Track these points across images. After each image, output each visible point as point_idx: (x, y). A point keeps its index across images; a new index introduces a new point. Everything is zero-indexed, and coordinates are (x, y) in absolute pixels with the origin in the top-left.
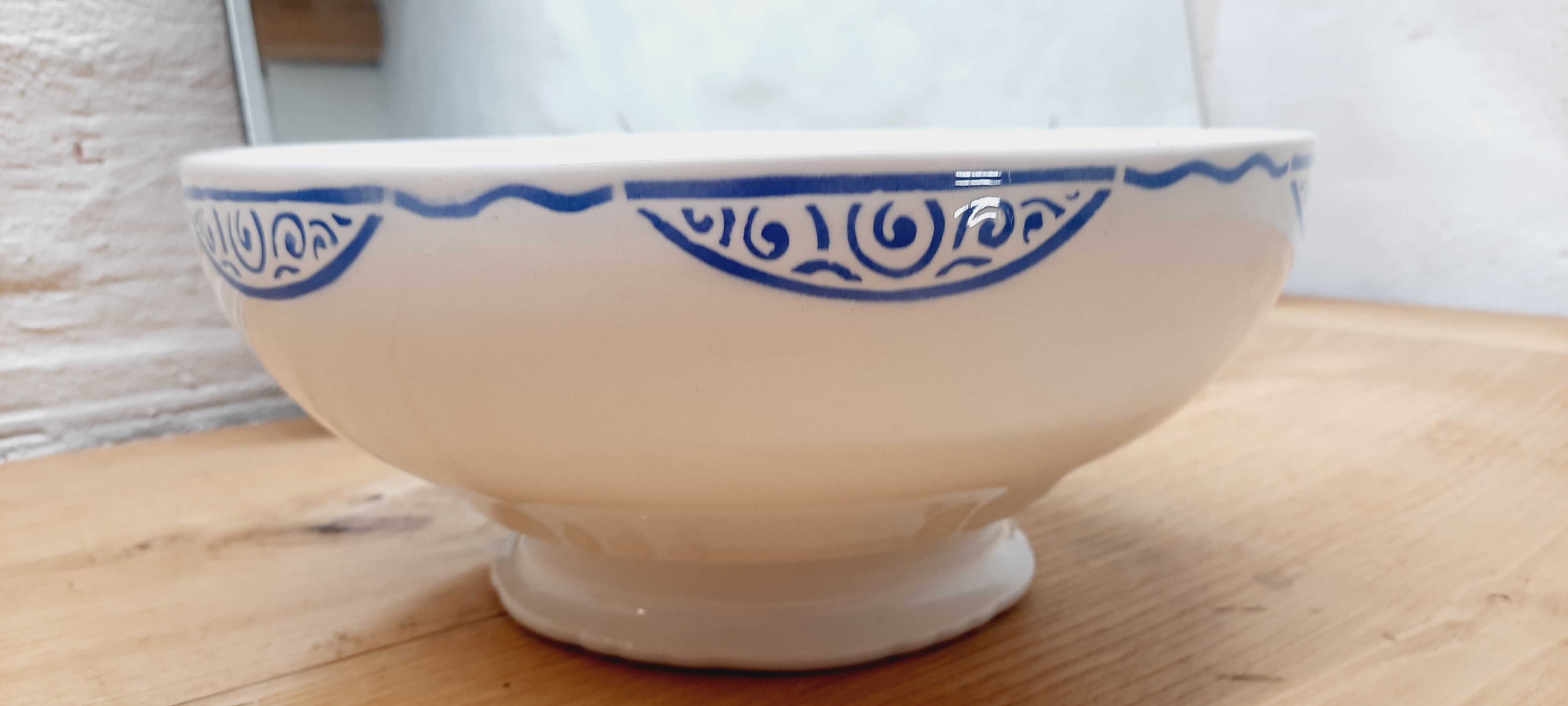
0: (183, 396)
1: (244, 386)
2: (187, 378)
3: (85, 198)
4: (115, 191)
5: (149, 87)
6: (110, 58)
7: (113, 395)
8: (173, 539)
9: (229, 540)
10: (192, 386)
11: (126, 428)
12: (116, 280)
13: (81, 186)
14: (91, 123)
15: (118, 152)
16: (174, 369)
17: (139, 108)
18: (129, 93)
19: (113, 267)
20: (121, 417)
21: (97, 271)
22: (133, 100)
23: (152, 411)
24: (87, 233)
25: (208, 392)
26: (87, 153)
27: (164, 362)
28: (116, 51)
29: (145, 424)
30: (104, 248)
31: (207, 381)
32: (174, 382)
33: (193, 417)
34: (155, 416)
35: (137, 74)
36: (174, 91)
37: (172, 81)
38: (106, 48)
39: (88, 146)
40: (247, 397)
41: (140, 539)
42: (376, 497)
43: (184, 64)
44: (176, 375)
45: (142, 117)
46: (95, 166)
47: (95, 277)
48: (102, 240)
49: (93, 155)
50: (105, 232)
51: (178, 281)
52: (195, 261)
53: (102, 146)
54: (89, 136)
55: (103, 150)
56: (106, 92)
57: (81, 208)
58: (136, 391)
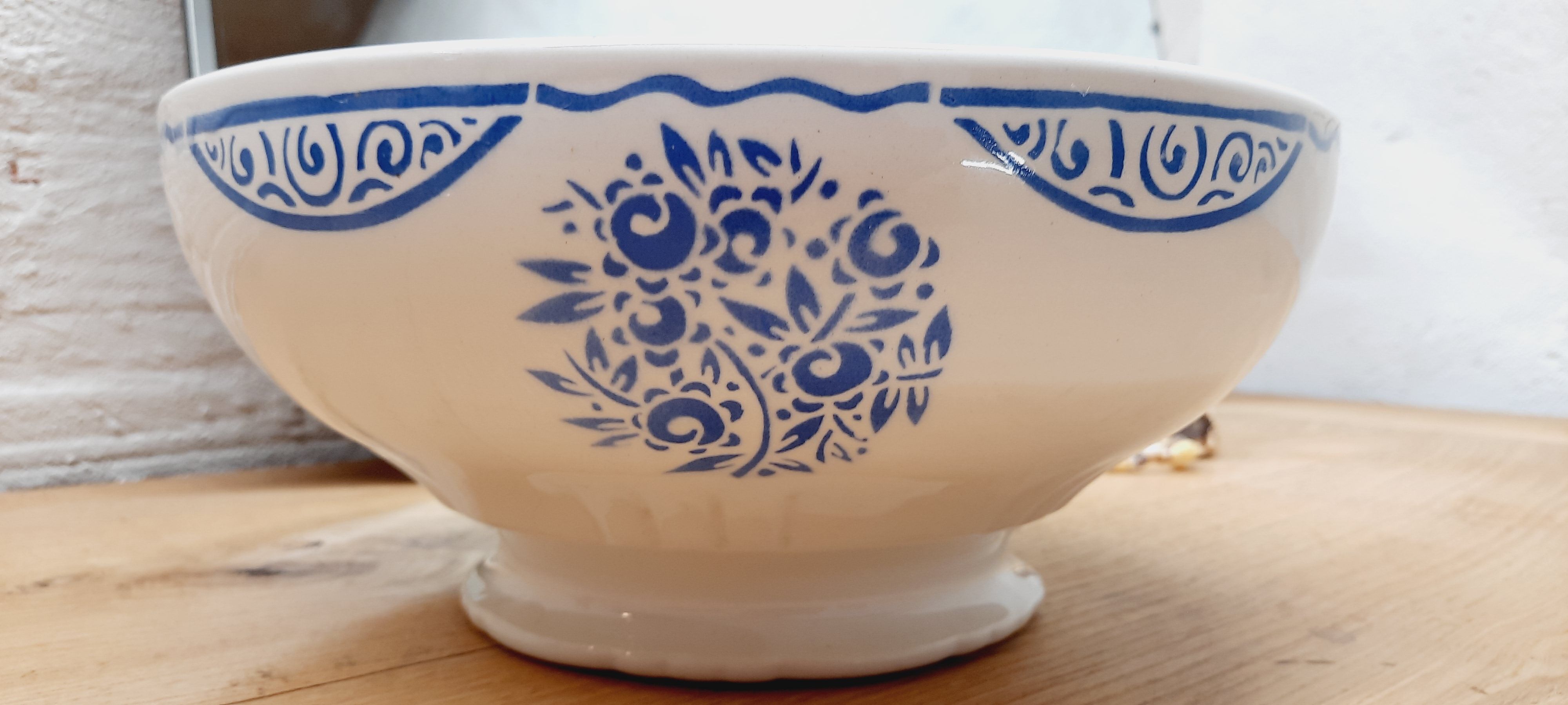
0: (108, 443)
1: (175, 435)
2: (113, 424)
3: (17, 220)
4: (51, 215)
5: (97, 107)
6: (56, 74)
7: (29, 438)
8: (78, 578)
9: (142, 581)
10: (118, 433)
11: (42, 474)
12: (43, 312)
13: (14, 208)
14: (30, 141)
15: (57, 174)
16: (99, 412)
17: (84, 129)
18: (74, 112)
19: (41, 296)
20: (35, 463)
21: (22, 301)
22: (78, 120)
23: (70, 458)
24: (16, 258)
25: (135, 440)
26: (22, 174)
27: (89, 404)
28: (63, 67)
29: (61, 472)
30: (34, 274)
31: (135, 429)
32: (99, 429)
33: (116, 466)
34: (73, 464)
35: (85, 93)
36: (124, 113)
37: (122, 102)
38: (54, 63)
39: (24, 164)
40: (179, 448)
41: (41, 578)
42: (317, 544)
43: (136, 86)
44: (100, 419)
45: (86, 138)
46: (30, 187)
47: (20, 306)
48: (31, 266)
49: (29, 175)
50: (35, 259)
51: (111, 316)
52: (131, 296)
53: (40, 166)
54: (26, 154)
55: (41, 171)
56: (50, 109)
57: (11, 230)
58: (55, 434)
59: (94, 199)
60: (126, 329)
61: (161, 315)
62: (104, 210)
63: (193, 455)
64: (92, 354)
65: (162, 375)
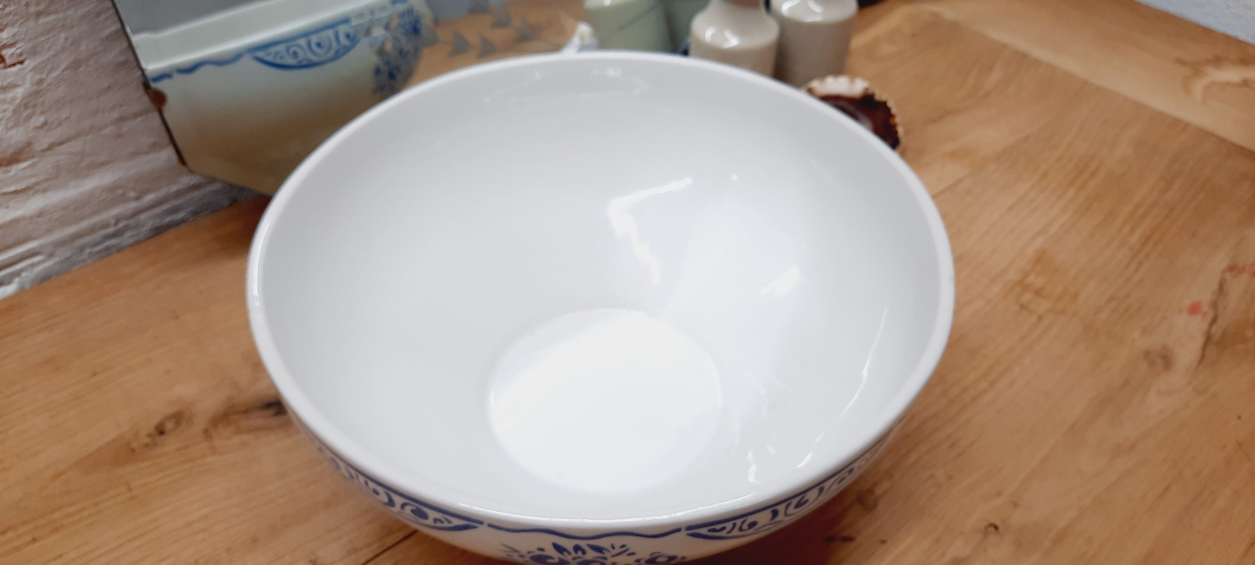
0: (132, 206)
1: (174, 188)
2: (132, 194)
3: (19, 93)
4: (41, 81)
7: (82, 218)
10: (137, 198)
11: (97, 236)
12: (60, 144)
13: (13, 86)
14: (5, 37)
15: (34, 52)
16: (120, 191)
17: (39, 14)
19: (55, 135)
20: (92, 230)
21: (44, 142)
22: (32, 9)
23: (113, 221)
24: (29, 117)
25: (150, 198)
26: (8, 62)
27: (112, 188)
29: (110, 230)
30: (45, 124)
31: (147, 191)
32: (124, 199)
34: (116, 224)
39: (6, 53)
40: (179, 194)
44: (123, 195)
45: (43, 20)
46: (18, 67)
47: (45, 146)
48: (42, 119)
49: (14, 60)
50: (42, 113)
51: (106, 131)
52: (115, 115)
53: (19, 51)
54: (5, 46)
55: (21, 54)
56: (8, 10)
57: (17, 102)
58: (97, 212)
59: (66, 61)
60: (120, 136)
61: (139, 119)
62: (76, 65)
63: (190, 196)
64: (102, 158)
65: (152, 156)
